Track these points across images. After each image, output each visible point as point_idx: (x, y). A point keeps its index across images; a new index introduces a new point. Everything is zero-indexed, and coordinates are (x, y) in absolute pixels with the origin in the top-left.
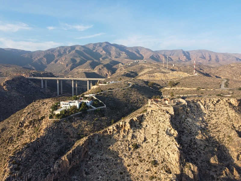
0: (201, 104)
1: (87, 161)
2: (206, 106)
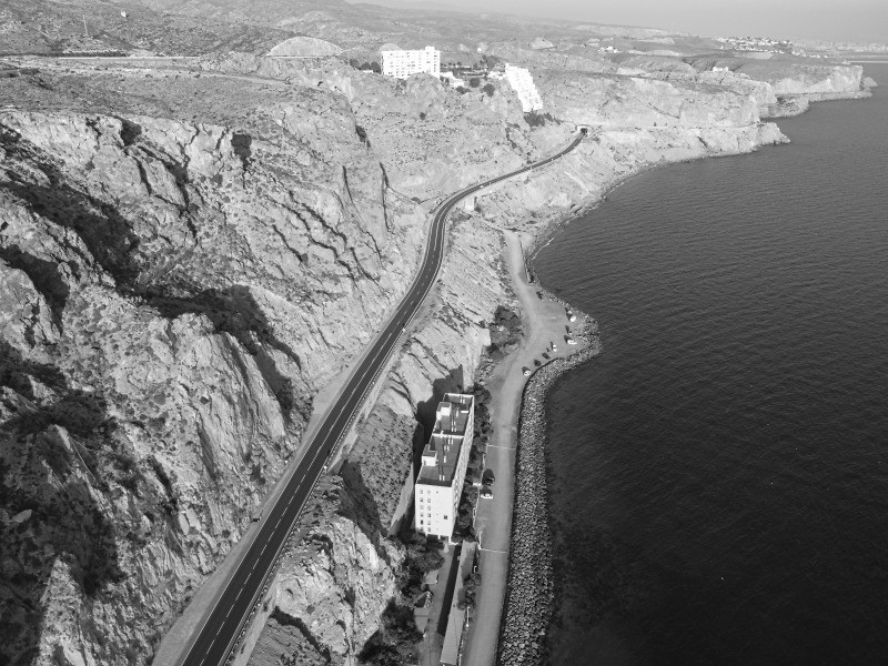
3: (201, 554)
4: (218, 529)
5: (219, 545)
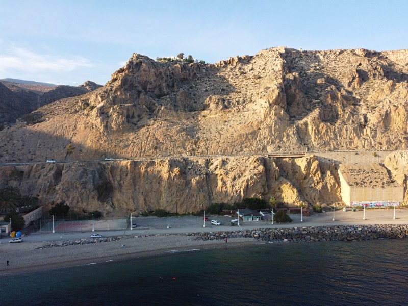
0: (320, 55)
1: (196, 80)
2: (326, 57)
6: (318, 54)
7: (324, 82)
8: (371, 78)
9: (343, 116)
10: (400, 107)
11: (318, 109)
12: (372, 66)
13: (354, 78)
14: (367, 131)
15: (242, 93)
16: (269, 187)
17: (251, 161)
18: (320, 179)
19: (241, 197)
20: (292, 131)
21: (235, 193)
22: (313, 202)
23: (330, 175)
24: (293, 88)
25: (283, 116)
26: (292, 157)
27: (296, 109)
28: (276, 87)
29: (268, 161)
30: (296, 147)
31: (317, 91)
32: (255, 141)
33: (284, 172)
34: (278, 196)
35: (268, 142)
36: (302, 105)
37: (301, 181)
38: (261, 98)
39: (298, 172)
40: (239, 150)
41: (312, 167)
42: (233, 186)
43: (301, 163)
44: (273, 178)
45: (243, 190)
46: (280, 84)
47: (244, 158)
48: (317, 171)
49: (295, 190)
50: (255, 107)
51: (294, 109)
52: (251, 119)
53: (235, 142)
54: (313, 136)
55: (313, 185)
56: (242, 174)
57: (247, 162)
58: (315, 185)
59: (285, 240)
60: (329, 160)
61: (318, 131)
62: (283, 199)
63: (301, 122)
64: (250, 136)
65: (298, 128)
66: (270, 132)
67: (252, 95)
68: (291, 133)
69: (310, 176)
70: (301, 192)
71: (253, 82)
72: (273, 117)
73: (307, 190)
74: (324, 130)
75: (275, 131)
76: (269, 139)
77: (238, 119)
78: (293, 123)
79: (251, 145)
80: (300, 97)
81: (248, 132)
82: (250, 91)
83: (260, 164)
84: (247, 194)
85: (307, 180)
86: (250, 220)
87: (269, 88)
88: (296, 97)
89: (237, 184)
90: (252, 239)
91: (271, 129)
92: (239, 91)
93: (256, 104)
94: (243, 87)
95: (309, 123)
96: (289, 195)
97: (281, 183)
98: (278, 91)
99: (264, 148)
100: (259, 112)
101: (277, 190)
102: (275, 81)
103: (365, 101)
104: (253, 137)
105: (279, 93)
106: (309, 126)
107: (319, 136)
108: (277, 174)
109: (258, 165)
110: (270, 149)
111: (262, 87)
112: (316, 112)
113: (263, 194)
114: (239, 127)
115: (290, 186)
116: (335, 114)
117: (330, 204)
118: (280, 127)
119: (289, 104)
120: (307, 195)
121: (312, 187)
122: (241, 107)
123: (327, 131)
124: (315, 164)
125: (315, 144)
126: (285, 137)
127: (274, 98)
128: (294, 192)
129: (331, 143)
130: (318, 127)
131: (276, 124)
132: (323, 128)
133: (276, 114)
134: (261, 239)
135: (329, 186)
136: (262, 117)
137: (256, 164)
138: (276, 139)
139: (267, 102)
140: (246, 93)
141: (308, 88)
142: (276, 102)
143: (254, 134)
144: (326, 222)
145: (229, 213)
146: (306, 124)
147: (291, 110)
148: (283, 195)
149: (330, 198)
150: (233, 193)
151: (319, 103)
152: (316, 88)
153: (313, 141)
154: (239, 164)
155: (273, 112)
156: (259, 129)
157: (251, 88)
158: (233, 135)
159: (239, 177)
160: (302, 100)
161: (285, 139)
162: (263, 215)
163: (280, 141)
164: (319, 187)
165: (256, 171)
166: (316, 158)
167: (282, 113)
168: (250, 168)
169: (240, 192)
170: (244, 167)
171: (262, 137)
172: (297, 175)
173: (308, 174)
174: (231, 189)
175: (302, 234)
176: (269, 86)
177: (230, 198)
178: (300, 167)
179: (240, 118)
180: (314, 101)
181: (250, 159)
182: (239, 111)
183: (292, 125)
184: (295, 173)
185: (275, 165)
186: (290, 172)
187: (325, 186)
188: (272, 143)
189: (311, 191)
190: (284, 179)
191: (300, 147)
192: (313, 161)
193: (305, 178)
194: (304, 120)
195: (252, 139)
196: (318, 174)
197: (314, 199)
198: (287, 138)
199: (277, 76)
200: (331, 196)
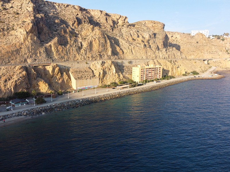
3: (82, 57)
4: (87, 55)
5: (86, 58)
6: (55, 4)
7: (59, 22)
8: (83, 22)
9: (70, 42)
10: (97, 39)
11: (57, 37)
12: (83, 16)
13: (75, 22)
14: (82, 51)
15: (6, 23)
16: (31, 84)
17: (17, 69)
18: (60, 77)
19: (12, 92)
20: (42, 50)
21: (7, 90)
22: (57, 90)
23: (65, 74)
24: (41, 23)
25: (36, 40)
26: (44, 66)
27: (44, 37)
28: (30, 22)
29: (29, 69)
30: (46, 59)
31: (56, 27)
32: (18, 56)
33: (40, 74)
34: (37, 89)
35: (28, 57)
36: (47, 35)
37: (50, 79)
38: (20, 28)
39: (48, 74)
40: (7, 61)
41: (56, 71)
42: (5, 86)
43: (49, 69)
44: (33, 78)
45: (13, 87)
46: (32, 20)
47: (12, 67)
48: (58, 73)
49: (47, 84)
50: (16, 34)
51: (43, 37)
52: (14, 41)
53: (3, 56)
54: (55, 53)
55: (57, 81)
56: (11, 78)
57: (14, 70)
58: (58, 81)
59: (43, 113)
60: (65, 67)
61: (58, 50)
62: (40, 90)
63: (48, 45)
64: (15, 53)
65: (46, 48)
66: (29, 50)
67: (13, 25)
68: (42, 51)
69: (55, 76)
70: (50, 85)
71: (13, 16)
72: (30, 41)
73: (54, 83)
74: (61, 50)
75: (31, 50)
76: (28, 55)
77: (4, 40)
78: (43, 45)
79: (16, 58)
80: (46, 29)
81: (13, 50)
82: (12, 22)
83: (24, 71)
84: (16, 90)
85: (53, 78)
86: (20, 105)
87: (26, 22)
88: (43, 30)
89: (8, 84)
90: (23, 117)
91: (29, 49)
92: (3, 21)
93: (17, 32)
94: (6, 19)
95: (52, 45)
96: (43, 88)
97: (38, 81)
98: (32, 24)
99: (25, 60)
100: (19, 37)
101: (36, 85)
102: (29, 18)
103: (81, 35)
104: (17, 53)
105: (32, 26)
106: (52, 47)
107: (59, 53)
108: (35, 76)
109: (22, 71)
110: (29, 61)
111: (20, 20)
112: (56, 39)
113: (27, 89)
114: (5, 47)
115: (44, 82)
116: (66, 41)
117: (67, 90)
118: (35, 47)
119: (39, 33)
120: (54, 87)
121: (56, 82)
122: (6, 33)
123: (62, 50)
124: (57, 69)
125: (56, 57)
126: (38, 54)
127: (30, 29)
128: (46, 86)
129: (65, 57)
130: (57, 48)
131: (32, 46)
132: (60, 48)
133: (31, 39)
134: (28, 115)
135: (65, 80)
136: (22, 40)
137: (20, 71)
138: (32, 54)
139: (25, 31)
140: (9, 23)
141: (50, 25)
142: (31, 31)
143: (18, 51)
144: (65, 100)
145: (4, 104)
146: (50, 46)
147: (41, 37)
148: (40, 88)
149: (66, 87)
150: (6, 90)
151: (57, 34)
152: (55, 25)
153: (55, 56)
154: (8, 71)
155: (29, 38)
156: (21, 48)
157: (12, 20)
158: (2, 52)
159: (9, 79)
160: (47, 32)
161: (38, 55)
162: (28, 101)
163: (36, 56)
164: (60, 81)
165: (21, 75)
166: (57, 66)
167: (35, 38)
168: (16, 74)
169: (11, 89)
170: (12, 73)
171: (23, 53)
172: (47, 75)
173: (53, 75)
174: (4, 88)
175: (53, 108)
176: (26, 21)
177: (4, 94)
178: (49, 71)
179: (6, 40)
180: (54, 33)
181: (16, 68)
182: (4, 36)
183: (42, 46)
184: (46, 74)
185: (33, 71)
186: (43, 75)
187: (63, 81)
188: (30, 57)
189: (56, 84)
190: (40, 79)
191: (48, 59)
192: (56, 67)
193: (52, 77)
194: (50, 43)
195: (16, 54)
196: (59, 75)
197: (58, 88)
198: (39, 54)
199: (30, 15)
200: (66, 86)
